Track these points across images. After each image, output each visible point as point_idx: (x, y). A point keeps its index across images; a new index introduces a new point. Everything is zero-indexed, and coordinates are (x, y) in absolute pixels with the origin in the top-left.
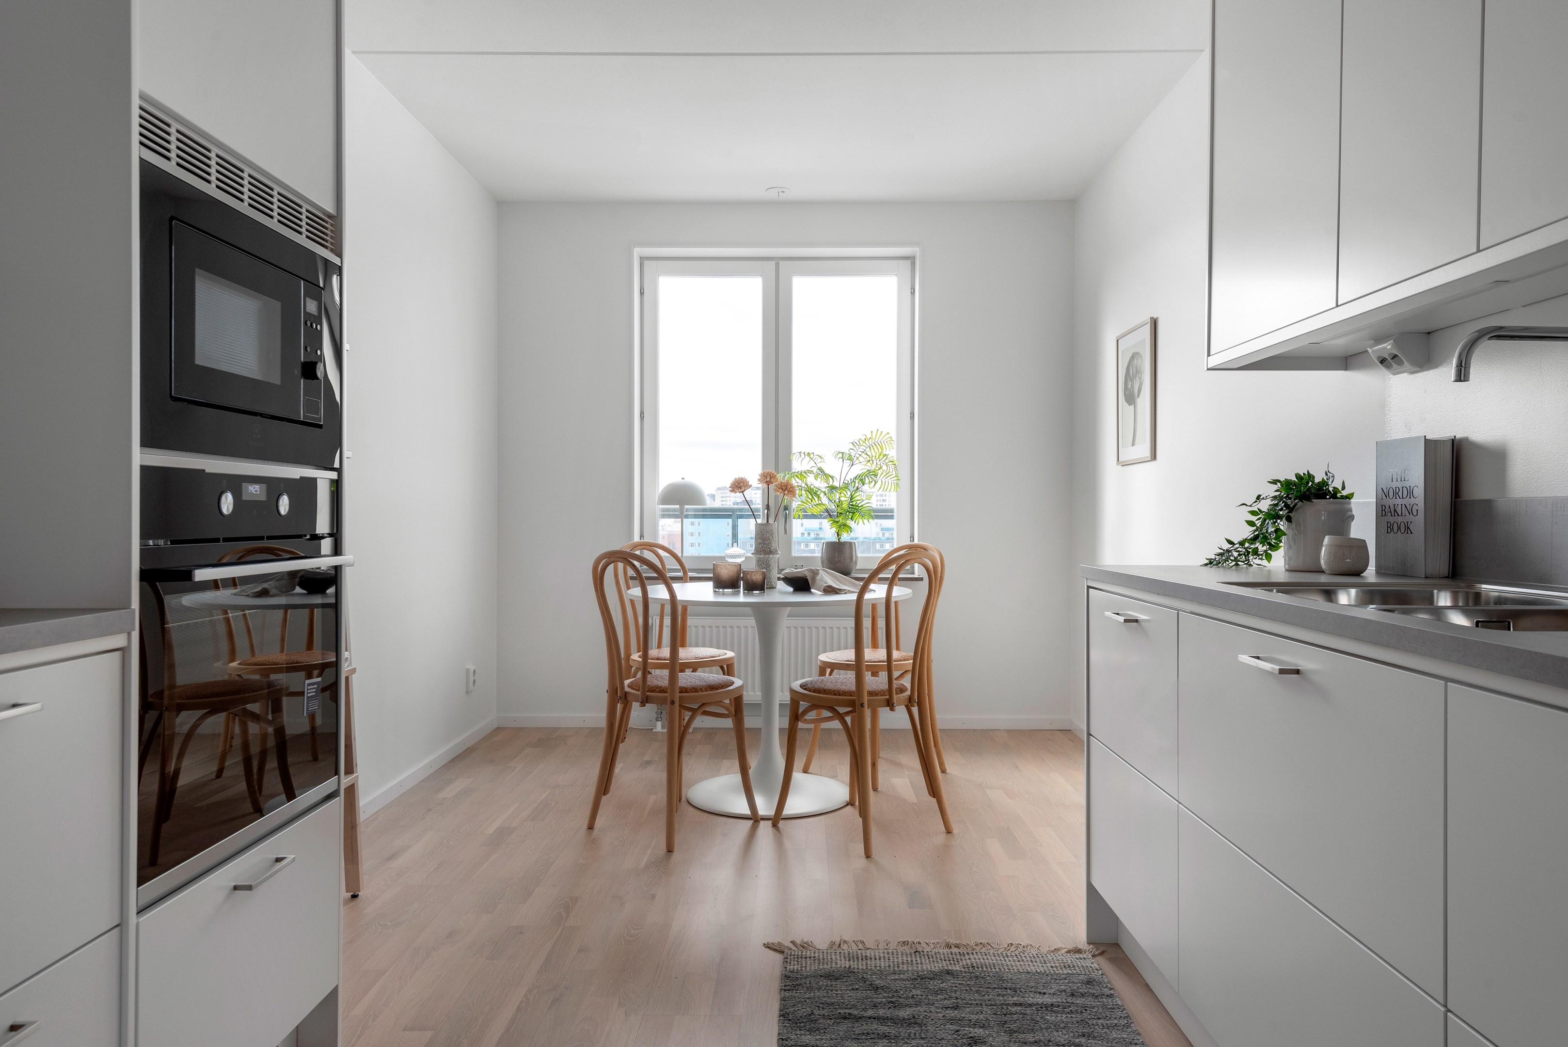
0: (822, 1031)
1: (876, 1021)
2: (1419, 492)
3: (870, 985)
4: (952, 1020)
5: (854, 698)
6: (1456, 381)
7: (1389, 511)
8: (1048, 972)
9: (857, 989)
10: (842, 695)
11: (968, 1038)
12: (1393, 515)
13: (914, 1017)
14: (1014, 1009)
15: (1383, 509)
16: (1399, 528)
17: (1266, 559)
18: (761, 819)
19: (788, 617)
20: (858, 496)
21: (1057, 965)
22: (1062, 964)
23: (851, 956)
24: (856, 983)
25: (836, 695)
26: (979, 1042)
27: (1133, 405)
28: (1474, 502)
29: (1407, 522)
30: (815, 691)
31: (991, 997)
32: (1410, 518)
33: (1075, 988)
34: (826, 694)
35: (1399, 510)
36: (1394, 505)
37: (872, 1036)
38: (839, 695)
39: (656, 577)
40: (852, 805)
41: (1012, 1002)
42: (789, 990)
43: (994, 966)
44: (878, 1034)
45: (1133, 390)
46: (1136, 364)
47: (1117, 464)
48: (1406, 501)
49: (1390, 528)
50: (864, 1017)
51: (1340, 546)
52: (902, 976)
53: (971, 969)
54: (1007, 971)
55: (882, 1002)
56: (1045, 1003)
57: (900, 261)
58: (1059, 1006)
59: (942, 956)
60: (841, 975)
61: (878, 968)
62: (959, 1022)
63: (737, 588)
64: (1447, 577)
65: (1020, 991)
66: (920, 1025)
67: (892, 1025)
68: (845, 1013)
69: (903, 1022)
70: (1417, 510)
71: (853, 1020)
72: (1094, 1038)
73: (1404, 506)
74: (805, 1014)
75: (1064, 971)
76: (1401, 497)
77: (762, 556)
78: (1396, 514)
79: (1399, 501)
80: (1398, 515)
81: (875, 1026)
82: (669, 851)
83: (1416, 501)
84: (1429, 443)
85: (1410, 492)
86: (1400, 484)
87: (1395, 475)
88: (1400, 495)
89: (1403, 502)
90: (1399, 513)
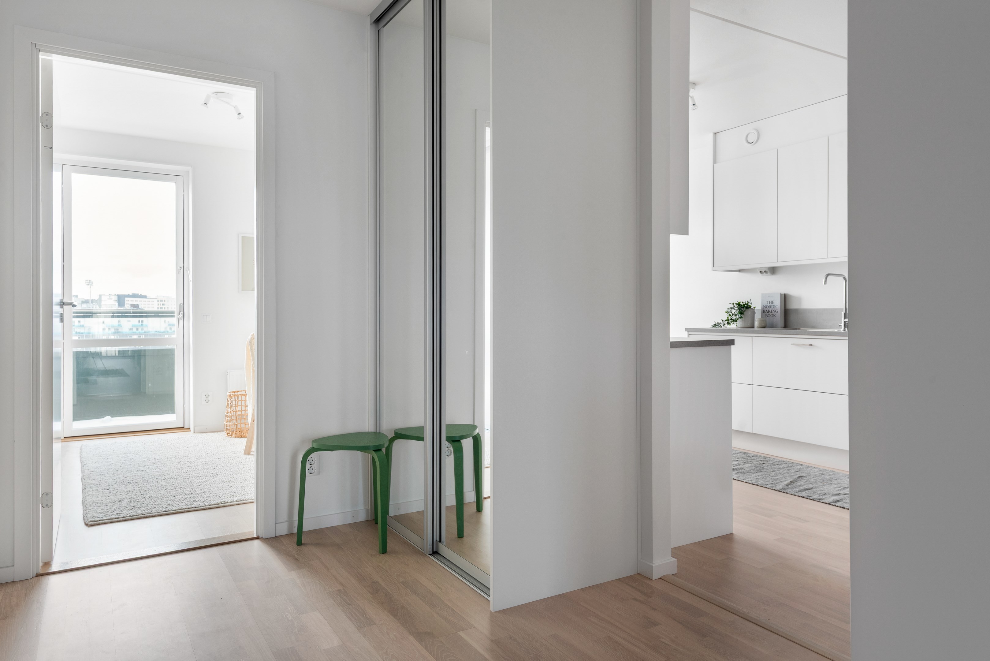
2: (778, 307)
6: (824, 284)
7: (767, 311)
15: (765, 311)
16: (770, 316)
29: (773, 314)
32: (775, 313)
48: (774, 309)
49: (767, 315)
64: (784, 328)
70: (777, 311)
78: (769, 312)
79: (770, 309)
83: (778, 309)
84: (781, 295)
85: (775, 307)
86: (771, 305)
87: (769, 302)
88: (771, 307)
89: (772, 309)
90: (771, 312)
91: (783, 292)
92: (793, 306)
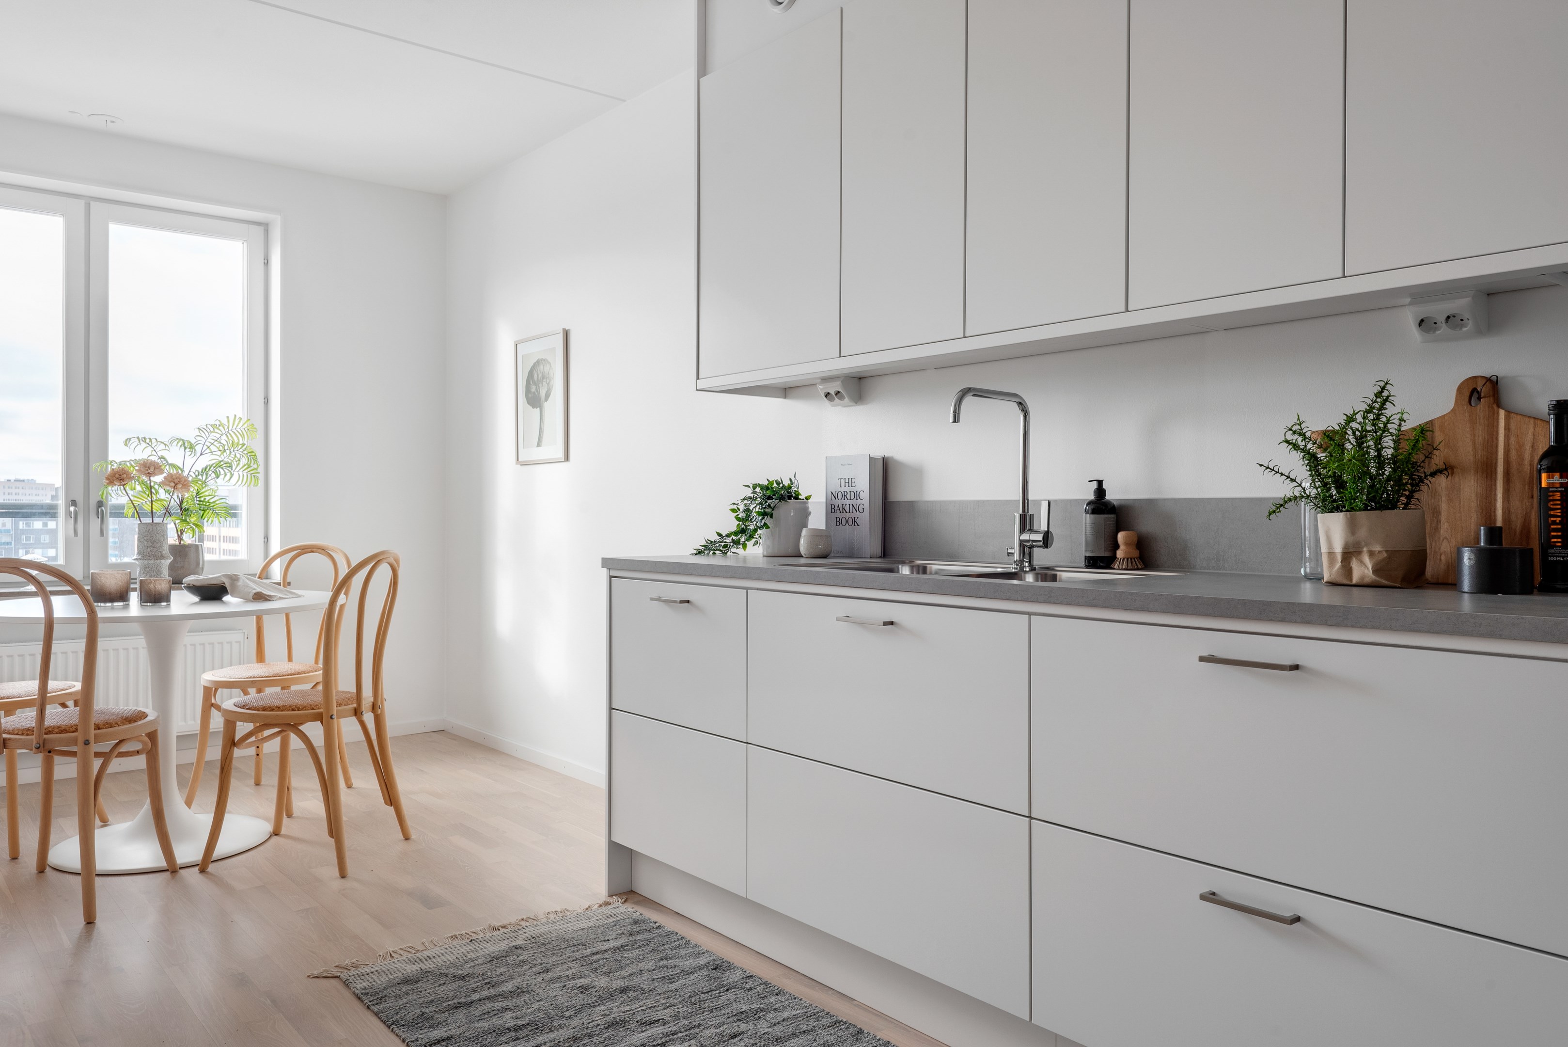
0: (444, 1024)
1: (487, 1002)
2: (865, 496)
3: (453, 977)
4: (551, 980)
5: (321, 710)
6: (953, 422)
7: (838, 509)
8: (597, 925)
9: (444, 984)
10: (302, 709)
11: (577, 988)
12: (842, 512)
13: (518, 988)
14: (595, 958)
15: (833, 507)
16: (847, 522)
17: (743, 548)
18: (180, 868)
19: (188, 632)
20: (206, 493)
21: (601, 917)
22: (604, 916)
23: (413, 961)
24: (439, 980)
25: (295, 710)
26: (590, 988)
27: (539, 408)
28: (899, 502)
29: (855, 518)
30: (264, 709)
31: (568, 955)
32: (857, 514)
33: (629, 929)
34: (282, 711)
35: (847, 508)
36: (843, 505)
37: (494, 1013)
38: (298, 710)
39: (70, 590)
40: (276, 835)
41: (589, 953)
42: (377, 1004)
43: (550, 932)
44: (498, 1010)
45: (539, 394)
46: (542, 370)
47: (517, 464)
48: (854, 502)
49: (839, 522)
50: (474, 1001)
51: (814, 535)
52: (477, 962)
53: (533, 940)
54: (564, 933)
55: (478, 986)
56: (616, 946)
57: (250, 225)
58: (627, 945)
59: (498, 937)
60: (419, 978)
61: (449, 962)
62: (559, 980)
63: (127, 601)
64: (881, 557)
65: (589, 944)
66: (528, 992)
67: (503, 999)
68: (454, 1003)
69: (511, 994)
70: (863, 509)
71: (465, 1007)
72: (671, 958)
73: (851, 505)
74: (416, 1016)
75: (609, 920)
76: (849, 499)
77: (152, 562)
78: (844, 512)
79: (847, 502)
80: (846, 512)
81: (489, 1005)
82: (88, 923)
83: (862, 502)
84: (872, 460)
85: (857, 495)
86: (847, 489)
87: (843, 481)
88: (848, 496)
89: (851, 502)
90: (848, 511)
91: (878, 453)
92: (902, 493)
